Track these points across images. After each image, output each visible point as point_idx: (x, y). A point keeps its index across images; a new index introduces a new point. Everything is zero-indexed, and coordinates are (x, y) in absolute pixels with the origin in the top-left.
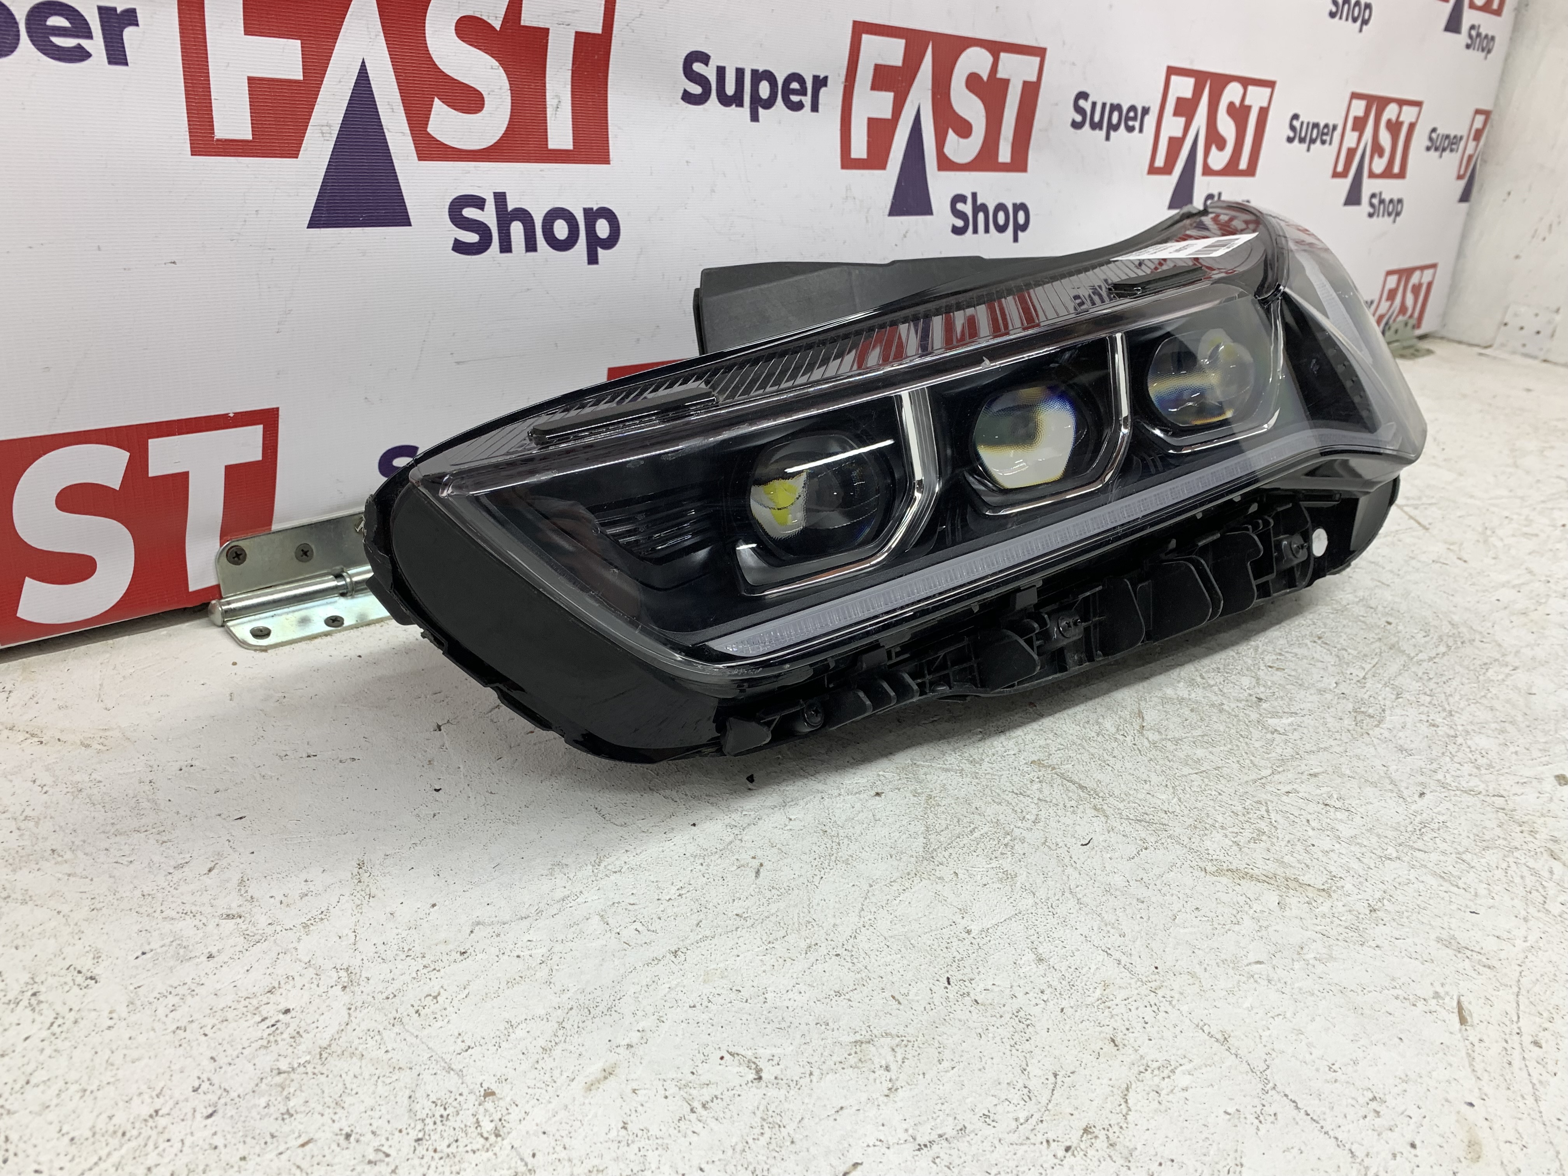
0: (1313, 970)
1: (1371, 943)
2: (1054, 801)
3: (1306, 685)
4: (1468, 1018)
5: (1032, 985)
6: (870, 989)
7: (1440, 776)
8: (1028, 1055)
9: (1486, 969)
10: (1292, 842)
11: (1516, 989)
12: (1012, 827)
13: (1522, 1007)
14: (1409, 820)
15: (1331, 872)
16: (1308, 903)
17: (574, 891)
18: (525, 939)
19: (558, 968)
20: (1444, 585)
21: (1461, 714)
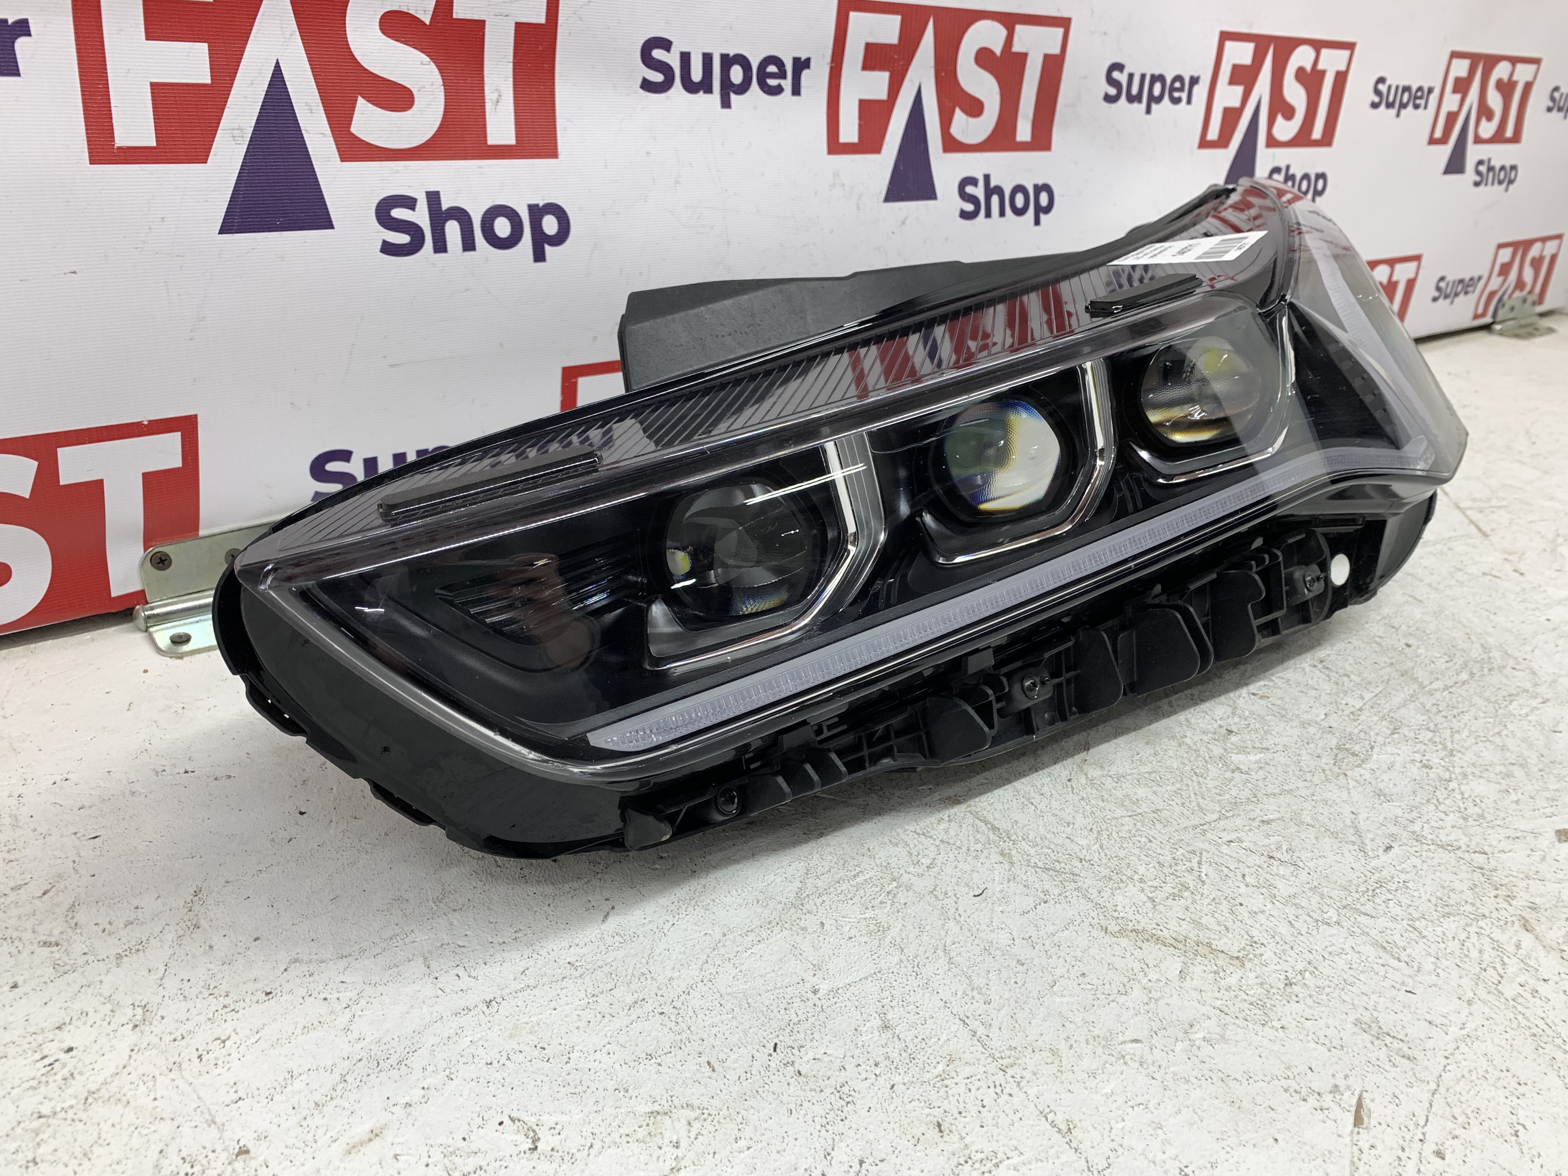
0: (1197, 1053)
1: (1276, 1024)
2: (958, 844)
3: (1290, 716)
4: (1366, 1120)
5: (867, 1056)
6: (686, 1053)
7: (1417, 827)
8: (837, 1138)
9: (1404, 1061)
10: (1217, 900)
11: (1433, 1086)
12: (902, 871)
13: (1434, 1109)
14: (1364, 878)
15: (1252, 937)
16: (1215, 973)
17: (406, 929)
18: (338, 980)
19: (361, 1013)
20: (1487, 602)
21: (1463, 754)
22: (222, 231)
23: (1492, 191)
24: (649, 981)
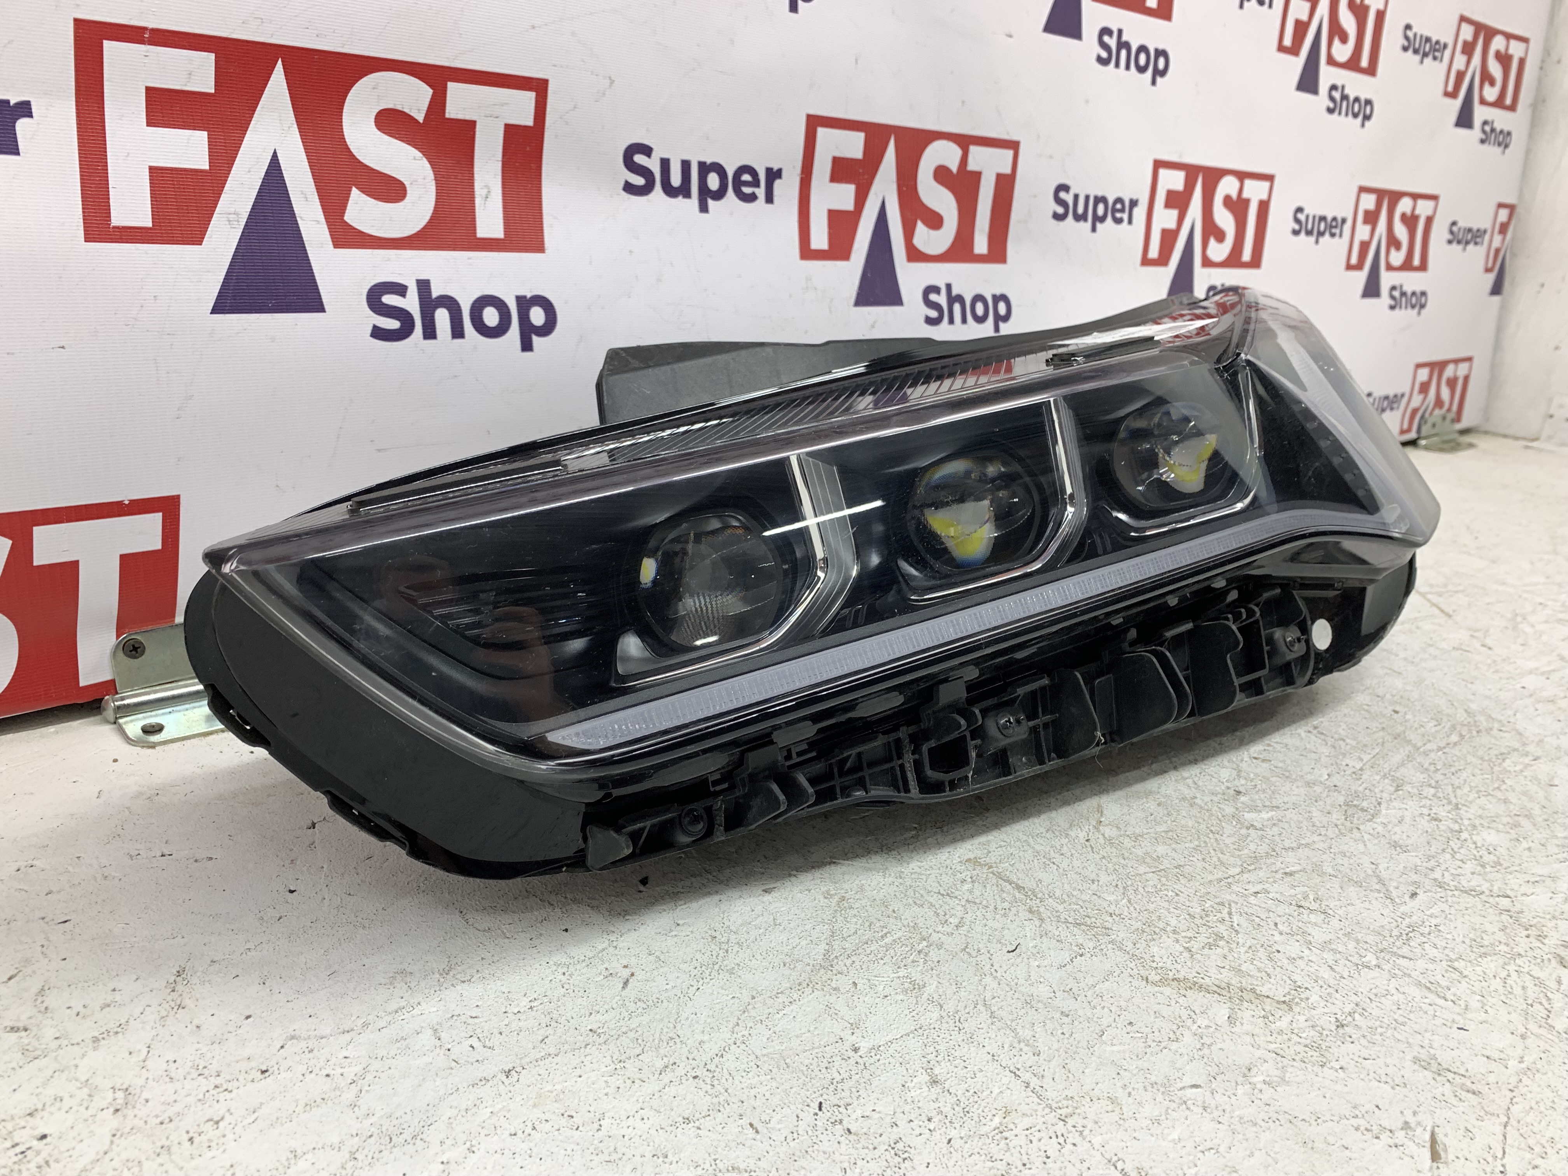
0: (1260, 1096)
1: (1334, 1064)
2: (984, 902)
3: (1294, 777)
4: (1442, 1154)
5: (918, 1112)
6: (725, 1116)
7: (1437, 874)
9: (1470, 1095)
10: (1253, 948)
11: (1503, 1118)
12: (930, 931)
13: (1509, 1141)
14: (1395, 923)
15: (1295, 982)
16: (1264, 1017)
17: (412, 1001)
18: (341, 1056)
19: (368, 1088)
20: (1463, 672)
21: (1469, 807)
22: (213, 312)
23: (1406, 315)
24: (679, 1045)
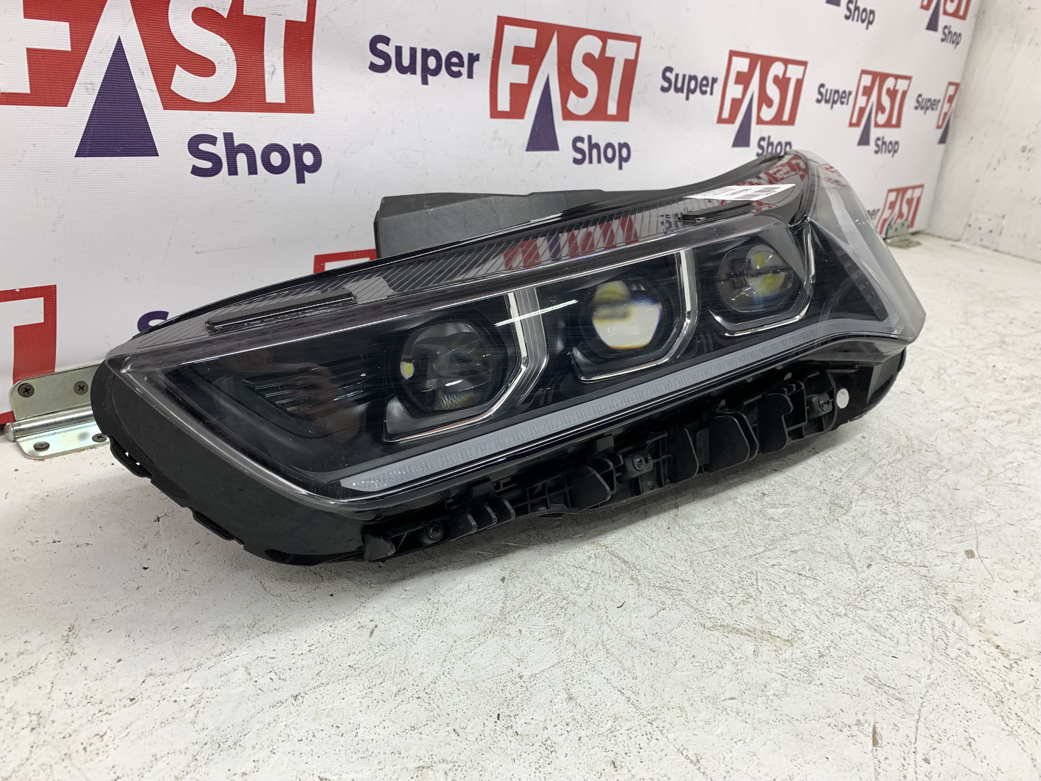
0: (771, 704)
1: (817, 682)
2: (603, 573)
3: (799, 483)
4: (880, 742)
5: (560, 719)
6: (438, 724)
7: (884, 552)
8: (547, 776)
9: (897, 701)
10: (770, 604)
11: (916, 717)
12: (569, 593)
13: (919, 732)
14: (857, 585)
15: (795, 627)
16: (775, 651)
17: (230, 647)
18: (184, 687)
19: (203, 710)
20: (906, 409)
21: (905, 505)
22: (78, 155)
23: (885, 157)
24: (407, 676)
